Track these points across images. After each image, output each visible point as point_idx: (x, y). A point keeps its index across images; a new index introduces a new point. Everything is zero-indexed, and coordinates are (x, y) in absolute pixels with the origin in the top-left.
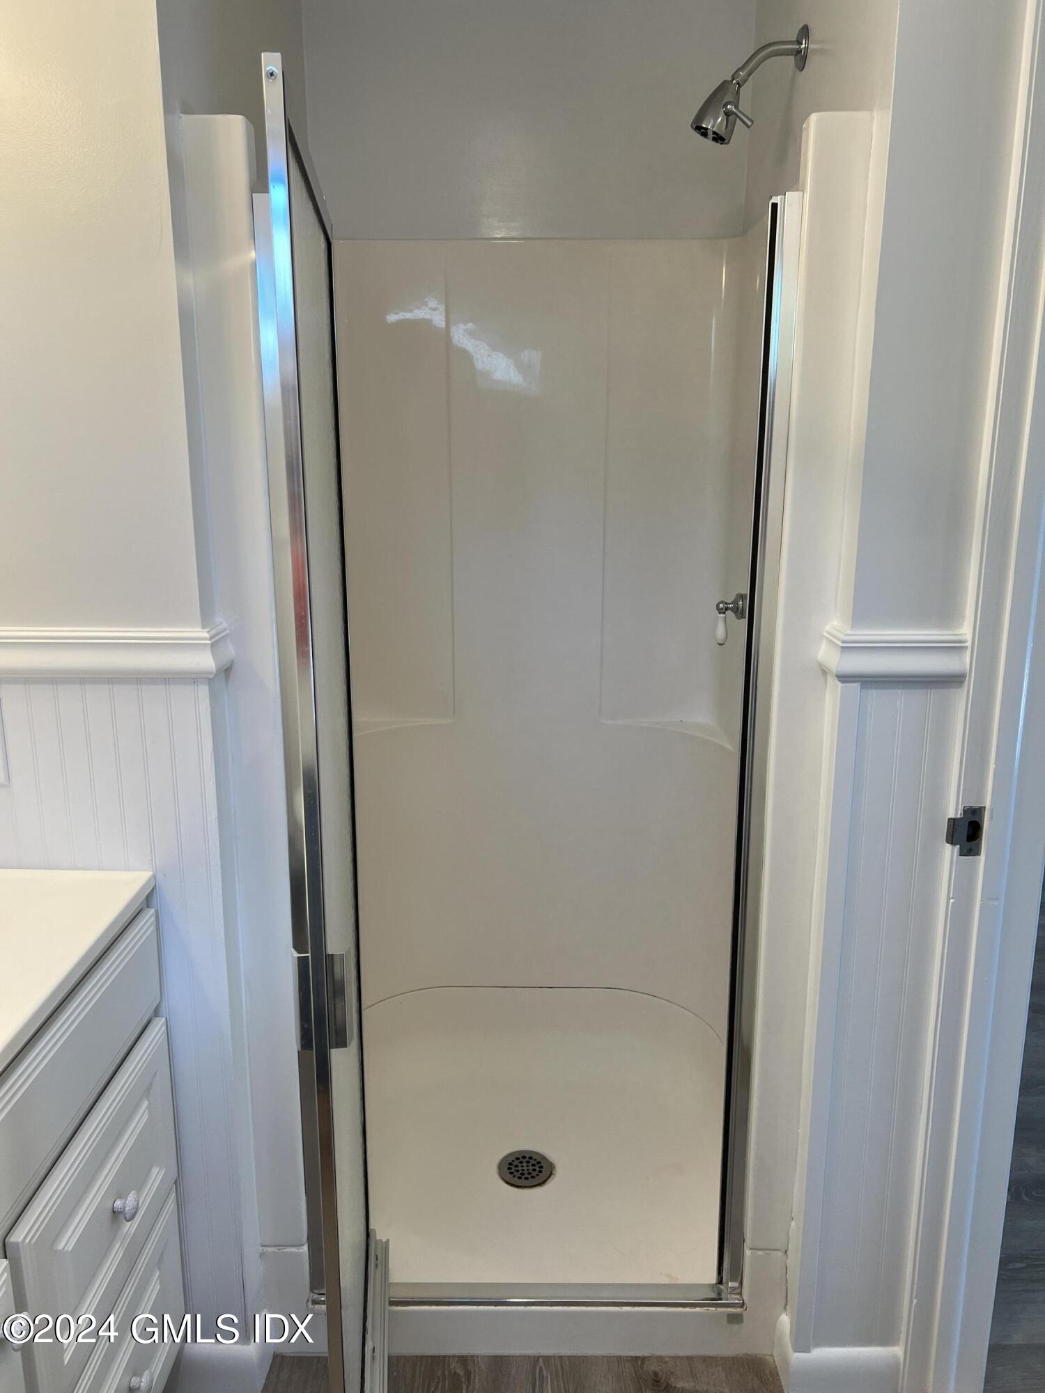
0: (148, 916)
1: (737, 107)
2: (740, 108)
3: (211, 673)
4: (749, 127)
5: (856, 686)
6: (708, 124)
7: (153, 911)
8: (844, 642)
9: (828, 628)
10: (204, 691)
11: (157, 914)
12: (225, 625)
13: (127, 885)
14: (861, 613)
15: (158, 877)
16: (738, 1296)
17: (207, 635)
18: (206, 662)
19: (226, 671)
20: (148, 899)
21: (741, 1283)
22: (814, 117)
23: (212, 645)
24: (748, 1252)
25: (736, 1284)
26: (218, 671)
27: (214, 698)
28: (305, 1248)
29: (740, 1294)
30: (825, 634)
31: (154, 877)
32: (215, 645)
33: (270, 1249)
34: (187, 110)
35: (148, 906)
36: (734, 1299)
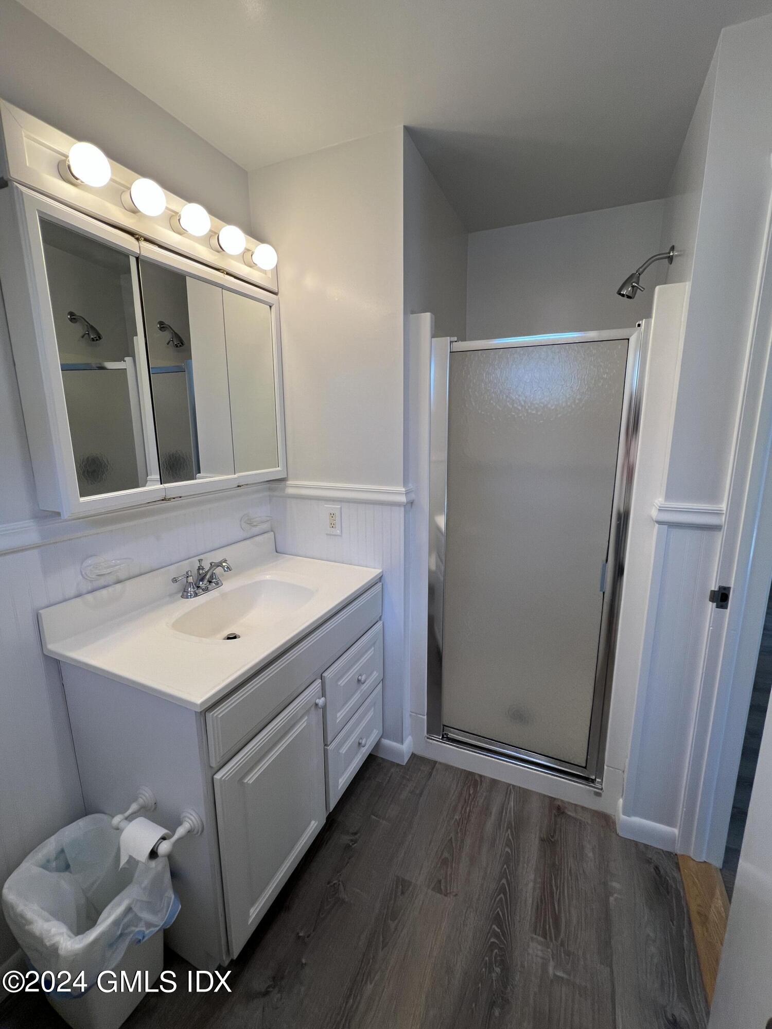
0: (380, 585)
1: (638, 284)
2: (640, 284)
3: (404, 503)
4: (642, 291)
5: (666, 527)
6: (624, 292)
7: (381, 583)
8: (660, 507)
9: (656, 501)
10: (403, 509)
11: (382, 584)
12: (412, 487)
13: (372, 573)
14: (668, 497)
15: (384, 573)
16: (601, 786)
17: (404, 490)
18: (403, 499)
19: (411, 503)
20: (380, 579)
21: (602, 780)
22: (657, 288)
23: (406, 493)
24: (605, 767)
25: (600, 780)
26: (407, 503)
27: (405, 512)
28: (425, 717)
29: (602, 785)
30: (655, 504)
31: (382, 572)
32: (407, 493)
33: (414, 714)
34: (413, 312)
35: (380, 582)
36: (599, 786)
